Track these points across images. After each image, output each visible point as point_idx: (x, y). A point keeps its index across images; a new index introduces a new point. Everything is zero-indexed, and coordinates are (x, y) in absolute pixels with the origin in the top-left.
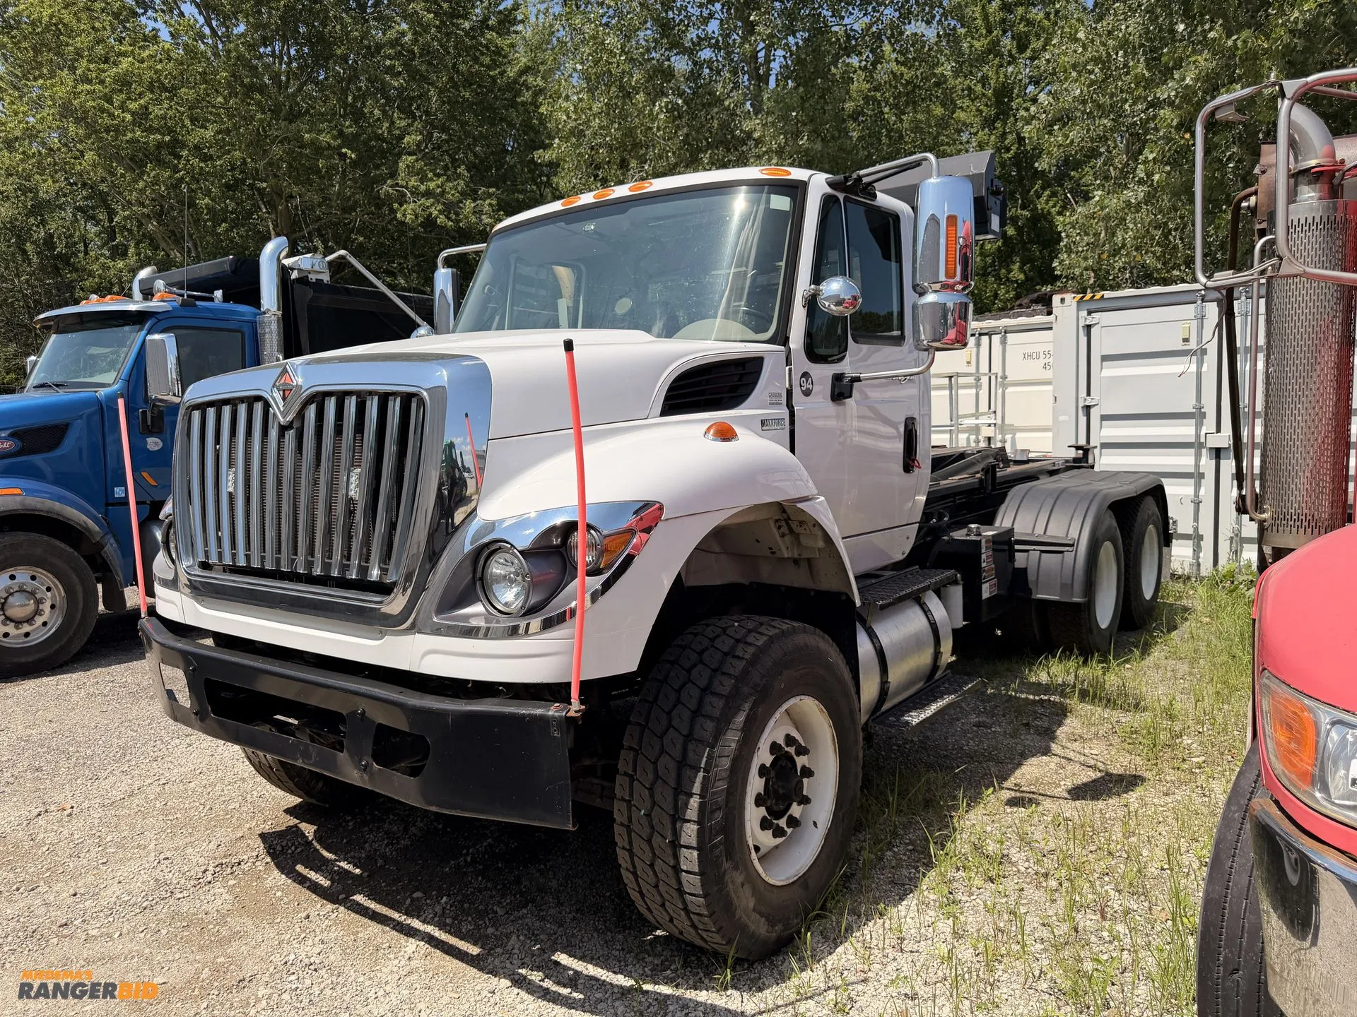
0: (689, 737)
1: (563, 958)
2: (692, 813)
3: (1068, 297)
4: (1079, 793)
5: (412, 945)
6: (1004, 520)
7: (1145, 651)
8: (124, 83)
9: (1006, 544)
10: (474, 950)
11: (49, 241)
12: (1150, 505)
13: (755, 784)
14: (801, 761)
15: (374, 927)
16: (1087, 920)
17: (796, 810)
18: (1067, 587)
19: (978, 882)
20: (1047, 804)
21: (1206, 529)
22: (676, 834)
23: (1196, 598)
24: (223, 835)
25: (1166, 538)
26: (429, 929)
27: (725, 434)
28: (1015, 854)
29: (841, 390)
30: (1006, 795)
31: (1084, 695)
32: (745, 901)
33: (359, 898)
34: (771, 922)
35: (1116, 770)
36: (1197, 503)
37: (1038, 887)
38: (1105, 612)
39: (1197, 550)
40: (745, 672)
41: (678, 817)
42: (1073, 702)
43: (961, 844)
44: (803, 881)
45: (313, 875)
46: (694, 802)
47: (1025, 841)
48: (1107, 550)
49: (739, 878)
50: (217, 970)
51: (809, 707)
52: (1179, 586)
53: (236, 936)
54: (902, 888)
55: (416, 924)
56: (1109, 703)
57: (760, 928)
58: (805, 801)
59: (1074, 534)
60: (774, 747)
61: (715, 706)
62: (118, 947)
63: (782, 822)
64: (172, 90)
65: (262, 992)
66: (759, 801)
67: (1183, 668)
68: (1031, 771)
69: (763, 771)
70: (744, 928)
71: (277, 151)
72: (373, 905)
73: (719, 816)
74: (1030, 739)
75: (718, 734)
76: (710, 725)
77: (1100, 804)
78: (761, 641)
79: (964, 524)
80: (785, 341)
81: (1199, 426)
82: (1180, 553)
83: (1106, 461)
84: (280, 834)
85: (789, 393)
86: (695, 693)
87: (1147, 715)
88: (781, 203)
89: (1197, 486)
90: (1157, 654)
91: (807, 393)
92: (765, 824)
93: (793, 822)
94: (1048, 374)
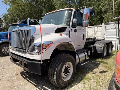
0: (56, 66)
1: (44, 86)
2: (55, 74)
3: (103, 23)
4: (100, 73)
5: (31, 84)
6: (95, 45)
7: (109, 58)
8: (20, 5)
9: (95, 47)
10: (36, 85)
11: (15, 19)
12: (111, 44)
13: (63, 71)
14: (69, 68)
15: (28, 82)
16: (98, 87)
17: (68, 73)
18: (101, 52)
19: (88, 81)
20: (96, 73)
21: (117, 46)
22: (54, 76)
23: (115, 53)
24: (17, 72)
25: (112, 47)
26: (33, 82)
27: (61, 35)
28: (92, 79)
29: (75, 31)
30: (92, 72)
31: (102, 62)
32: (61, 83)
33: (27, 79)
34: (64, 85)
35: (104, 70)
36: (116, 44)
37: (94, 82)
38: (105, 54)
39: (116, 48)
40: (62, 59)
41: (54, 74)
42: (101, 63)
43: (86, 77)
44: (68, 81)
45: (24, 76)
46: (56, 72)
47: (93, 77)
48: (105, 48)
49: (60, 80)
50: (12, 85)
51: (70, 63)
52: (114, 52)
53: (15, 82)
54: (79, 82)
55: (31, 82)
56: (104, 63)
57: (63, 85)
58: (69, 72)
59: (102, 46)
60: (66, 67)
61: (58, 63)
62: (5, 82)
63: (66, 75)
64: (24, 6)
65: (15, 87)
66: (64, 72)
67: (113, 60)
68: (95, 70)
69: (64, 69)
70: (61, 85)
71: (33, 11)
72: (28, 79)
73: (58, 74)
74: (96, 67)
75: (58, 66)
76: (58, 65)
77: (102, 74)
78: (64, 56)
79: (90, 45)
80: (69, 26)
81: (116, 36)
82: (114, 49)
83: (106, 39)
84: (22, 72)
85: (70, 31)
86: (57, 61)
87: (108, 65)
88: (70, 12)
89: (116, 42)
90: (110, 59)
91: (72, 31)
92: (64, 75)
93: (68, 75)
94: (101, 31)
